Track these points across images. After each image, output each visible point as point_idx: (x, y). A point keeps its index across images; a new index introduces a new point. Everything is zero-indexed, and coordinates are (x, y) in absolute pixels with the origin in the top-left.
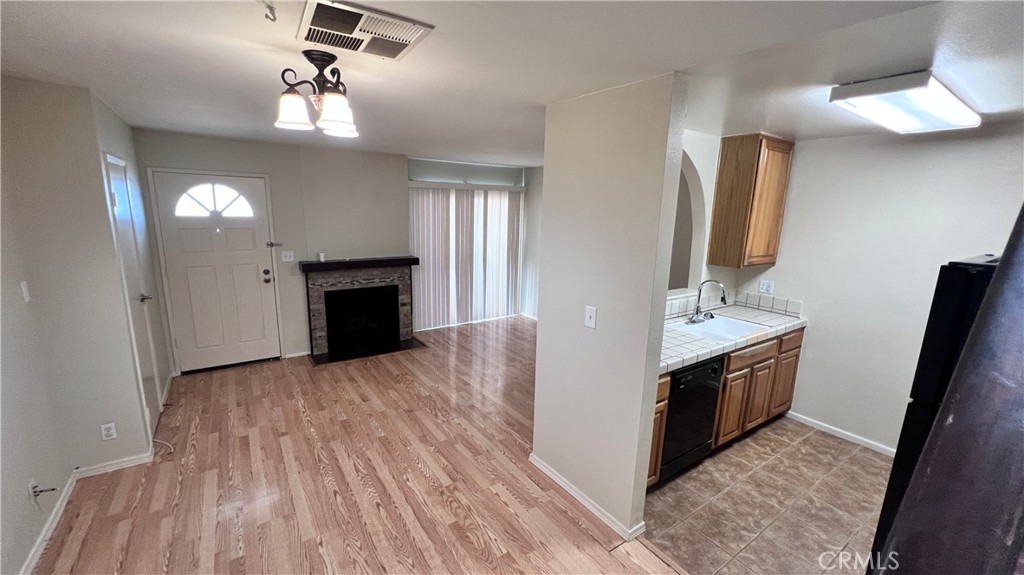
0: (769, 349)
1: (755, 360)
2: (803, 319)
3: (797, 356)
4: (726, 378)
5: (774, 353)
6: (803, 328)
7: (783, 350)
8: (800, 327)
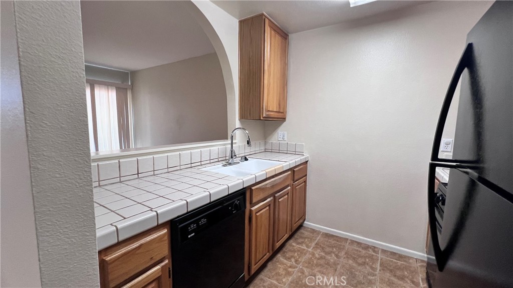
0: (286, 179)
1: (275, 190)
2: (306, 155)
3: (305, 182)
4: (251, 211)
5: (289, 182)
6: (307, 161)
7: (295, 179)
8: (305, 161)
